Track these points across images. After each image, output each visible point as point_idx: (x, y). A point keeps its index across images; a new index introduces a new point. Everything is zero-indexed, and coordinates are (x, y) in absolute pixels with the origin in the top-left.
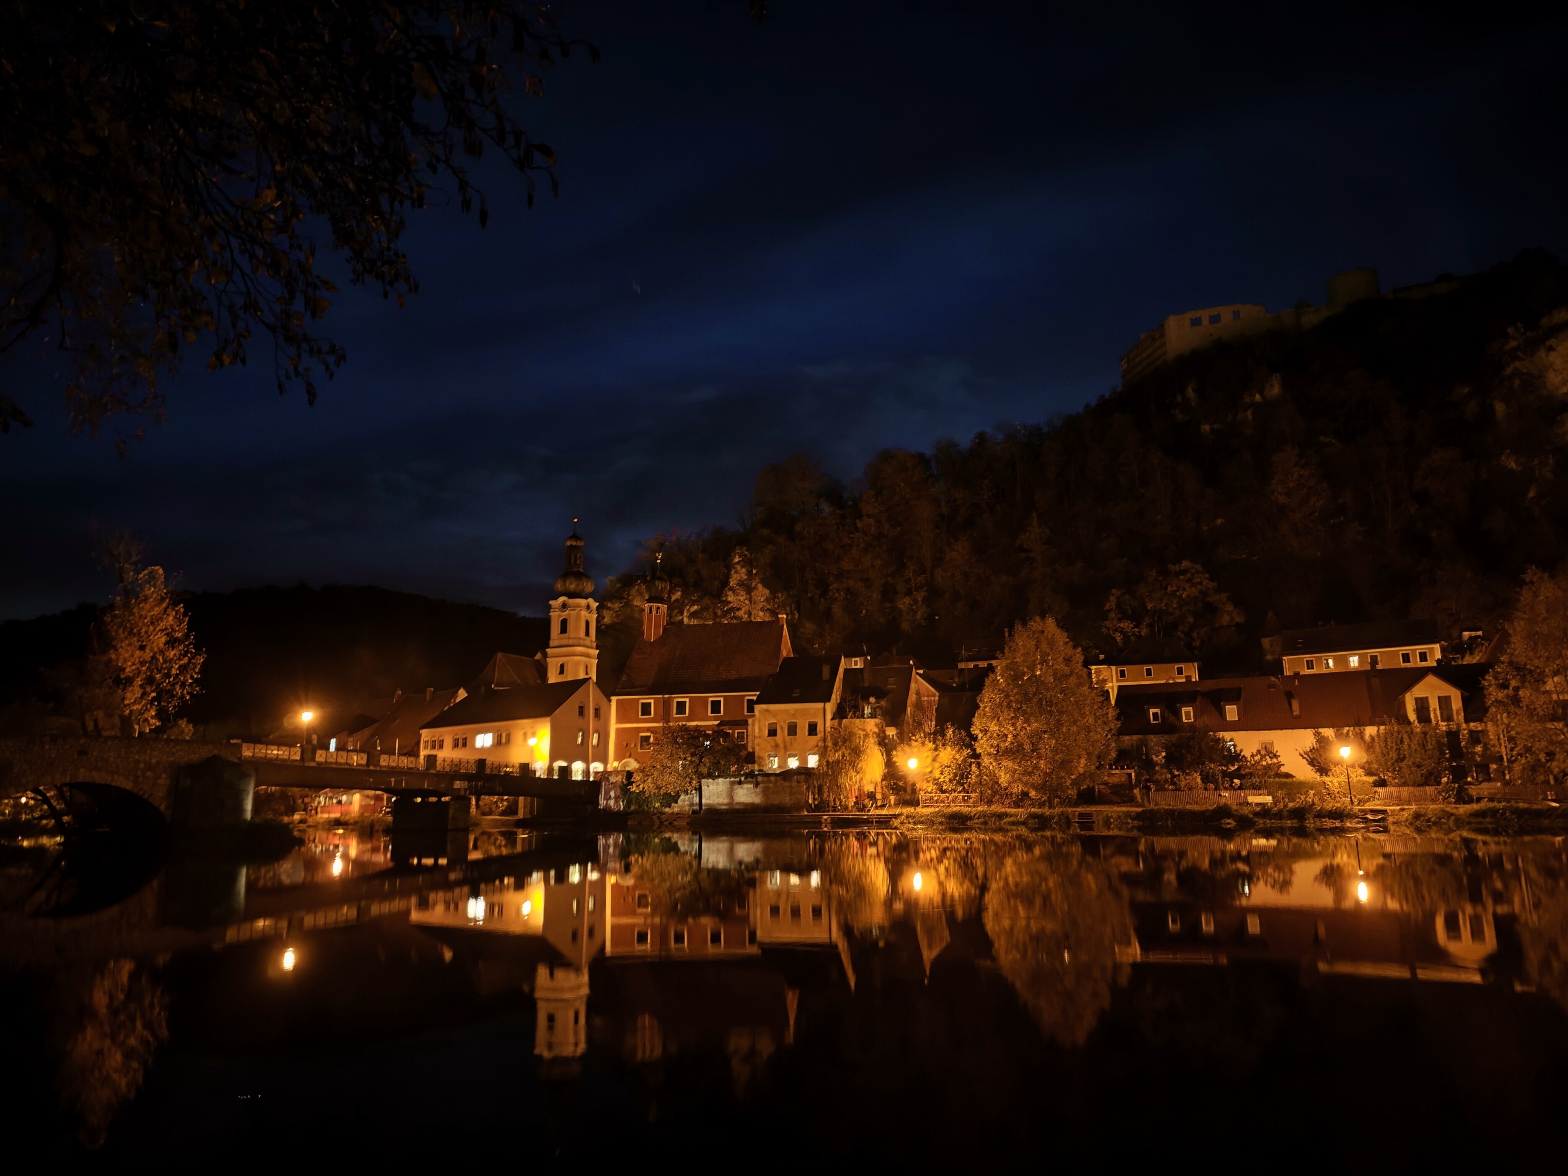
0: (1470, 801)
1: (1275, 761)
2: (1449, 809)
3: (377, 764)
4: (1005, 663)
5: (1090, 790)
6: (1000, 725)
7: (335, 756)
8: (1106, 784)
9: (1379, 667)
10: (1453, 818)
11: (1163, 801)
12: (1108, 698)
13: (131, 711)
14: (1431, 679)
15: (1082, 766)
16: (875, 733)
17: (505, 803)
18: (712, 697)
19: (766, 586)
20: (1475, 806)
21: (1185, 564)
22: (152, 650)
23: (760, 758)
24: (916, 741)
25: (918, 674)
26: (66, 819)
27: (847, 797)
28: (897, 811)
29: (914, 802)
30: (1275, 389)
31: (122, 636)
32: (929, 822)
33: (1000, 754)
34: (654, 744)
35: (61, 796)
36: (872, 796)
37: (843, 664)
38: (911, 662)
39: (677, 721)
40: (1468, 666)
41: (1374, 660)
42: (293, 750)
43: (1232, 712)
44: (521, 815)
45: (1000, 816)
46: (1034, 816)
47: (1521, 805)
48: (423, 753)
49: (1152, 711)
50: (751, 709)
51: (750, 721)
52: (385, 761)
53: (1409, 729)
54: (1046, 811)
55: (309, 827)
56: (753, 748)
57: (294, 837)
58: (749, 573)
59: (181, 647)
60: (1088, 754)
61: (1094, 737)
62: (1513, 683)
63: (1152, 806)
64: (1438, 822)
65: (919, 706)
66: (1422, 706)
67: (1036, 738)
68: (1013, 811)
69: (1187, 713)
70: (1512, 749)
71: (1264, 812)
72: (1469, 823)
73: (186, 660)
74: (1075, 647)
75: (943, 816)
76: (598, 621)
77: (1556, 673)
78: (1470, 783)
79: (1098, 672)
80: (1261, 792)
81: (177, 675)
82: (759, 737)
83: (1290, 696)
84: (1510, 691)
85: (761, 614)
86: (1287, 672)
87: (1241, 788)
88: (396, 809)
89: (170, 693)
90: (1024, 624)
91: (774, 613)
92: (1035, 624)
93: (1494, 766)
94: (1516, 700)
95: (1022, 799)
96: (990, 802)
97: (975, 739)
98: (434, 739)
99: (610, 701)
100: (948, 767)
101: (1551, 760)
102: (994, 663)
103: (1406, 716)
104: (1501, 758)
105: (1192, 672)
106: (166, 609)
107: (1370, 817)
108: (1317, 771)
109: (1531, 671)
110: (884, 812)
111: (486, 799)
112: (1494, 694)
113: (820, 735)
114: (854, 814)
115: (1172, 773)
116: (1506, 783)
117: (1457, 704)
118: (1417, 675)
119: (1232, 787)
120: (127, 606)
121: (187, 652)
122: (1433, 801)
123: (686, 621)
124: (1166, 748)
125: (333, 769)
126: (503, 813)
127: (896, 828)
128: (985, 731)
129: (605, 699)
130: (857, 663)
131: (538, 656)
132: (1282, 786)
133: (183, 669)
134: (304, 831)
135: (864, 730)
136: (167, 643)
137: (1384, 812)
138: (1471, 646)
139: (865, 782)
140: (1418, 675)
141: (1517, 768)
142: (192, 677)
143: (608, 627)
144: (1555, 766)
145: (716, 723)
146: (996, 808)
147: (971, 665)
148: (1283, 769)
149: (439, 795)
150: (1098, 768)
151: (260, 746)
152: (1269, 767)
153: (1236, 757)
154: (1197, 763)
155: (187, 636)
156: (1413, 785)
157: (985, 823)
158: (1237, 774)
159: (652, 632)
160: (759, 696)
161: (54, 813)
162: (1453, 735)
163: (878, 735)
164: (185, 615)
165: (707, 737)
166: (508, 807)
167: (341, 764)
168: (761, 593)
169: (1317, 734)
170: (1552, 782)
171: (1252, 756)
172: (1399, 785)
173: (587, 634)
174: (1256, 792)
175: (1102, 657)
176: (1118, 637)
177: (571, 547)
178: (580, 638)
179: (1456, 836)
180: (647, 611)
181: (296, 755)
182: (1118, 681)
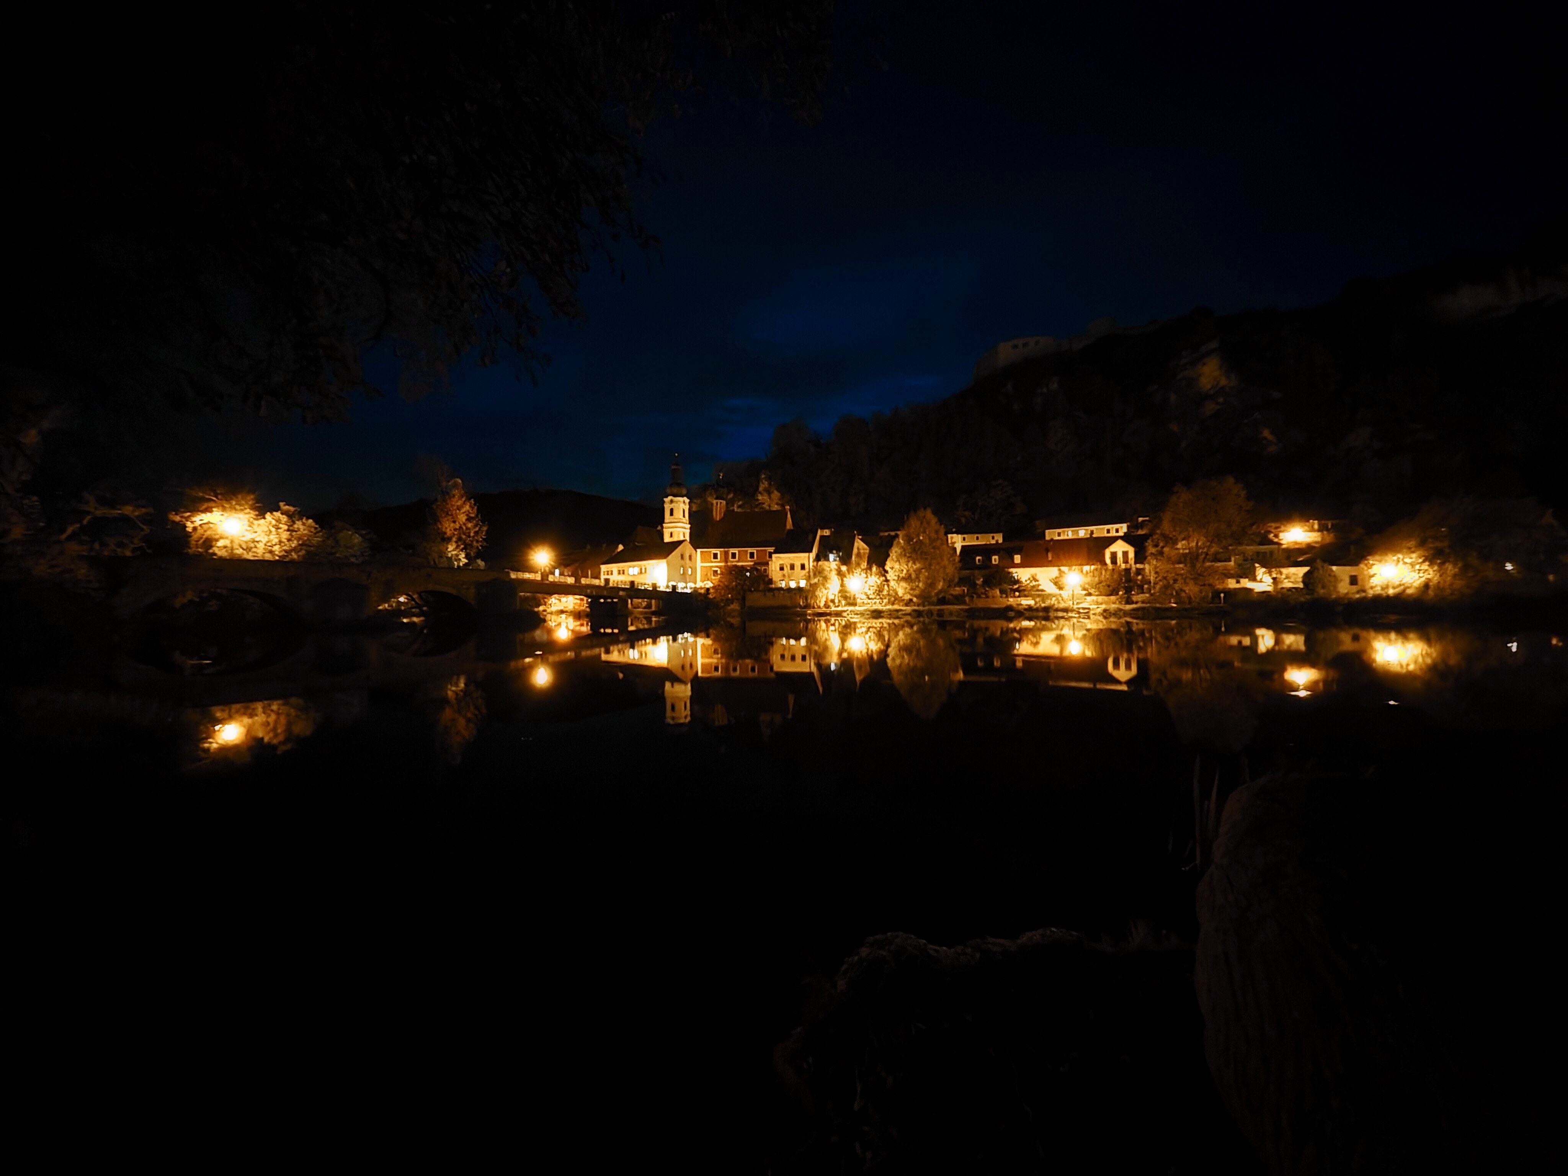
0: (1133, 603)
1: (1037, 583)
2: (1122, 607)
3: (580, 582)
4: (904, 532)
5: (944, 598)
6: (900, 565)
7: (558, 578)
8: (952, 595)
9: (1094, 536)
10: (1122, 611)
11: (981, 603)
12: (956, 552)
13: (452, 555)
14: (1120, 542)
15: (940, 585)
16: (835, 569)
17: (645, 603)
18: (750, 550)
19: (778, 491)
20: (1134, 606)
21: (1000, 481)
22: (459, 523)
23: (775, 582)
24: (857, 573)
25: (859, 538)
26: (425, 608)
27: (820, 602)
28: (845, 608)
29: (854, 604)
30: (1054, 386)
31: (443, 515)
32: (862, 614)
33: (900, 579)
34: (720, 574)
35: (420, 597)
36: (833, 601)
37: (819, 533)
38: (855, 532)
39: (732, 562)
40: (1140, 535)
41: (1092, 532)
42: (537, 575)
43: (1017, 559)
44: (653, 609)
45: (897, 611)
46: (914, 611)
47: (1158, 605)
48: (603, 577)
49: (978, 558)
50: (770, 557)
51: (770, 563)
52: (584, 581)
53: (1105, 568)
54: (921, 608)
55: (548, 613)
56: (772, 576)
57: (541, 618)
58: (770, 484)
59: (474, 522)
60: (944, 580)
61: (948, 571)
62: (1161, 544)
63: (974, 606)
64: (1116, 614)
65: (859, 555)
66: (1114, 556)
67: (918, 572)
68: (904, 608)
69: (995, 559)
70: (1156, 578)
71: (1030, 608)
72: (1131, 614)
73: (477, 529)
74: (941, 525)
75: (869, 611)
76: (690, 510)
77: (1183, 540)
78: (1133, 595)
79: (952, 538)
80: (1028, 598)
81: (473, 537)
82: (775, 571)
83: (1047, 551)
84: (1159, 548)
85: (776, 506)
86: (1047, 538)
87: (1019, 597)
88: (591, 605)
89: (471, 546)
90: (915, 511)
91: (783, 506)
92: (921, 513)
93: (1146, 586)
94: (1161, 553)
95: (909, 602)
96: (893, 604)
97: (887, 572)
98: (608, 570)
99: (696, 551)
100: (873, 586)
101: (1174, 583)
102: (899, 533)
103: (1105, 561)
104: (1150, 582)
105: (999, 538)
106: (465, 501)
107: (1081, 611)
108: (1058, 588)
109: (1171, 539)
110: (839, 609)
111: (636, 601)
112: (1151, 550)
113: (807, 570)
114: (824, 610)
115: (985, 589)
116: (1151, 595)
117: (1131, 555)
118: (1112, 540)
119: (1015, 597)
120: (444, 500)
121: (478, 524)
122: (1114, 603)
123: (736, 510)
124: (983, 577)
125: (558, 585)
126: (645, 608)
127: (845, 617)
128: (892, 568)
129: (694, 551)
130: (827, 532)
131: (659, 528)
132: (1039, 596)
133: (476, 533)
134: (546, 615)
135: (830, 567)
136: (467, 520)
137: (1089, 609)
138: (1142, 525)
139: (829, 594)
140: (1114, 540)
141: (1158, 587)
142: (482, 538)
143: (694, 512)
144: (1177, 586)
145: (752, 563)
146: (896, 607)
147: (886, 534)
148: (1040, 588)
149: (612, 598)
150: (948, 587)
151: (519, 573)
152: (1033, 587)
153: (1018, 582)
154: (998, 584)
155: (477, 516)
156: (1104, 595)
157: (890, 614)
158: (1017, 590)
159: (717, 515)
160: (774, 550)
161: (418, 606)
162: (1128, 571)
163: (837, 570)
164: (475, 504)
165: (748, 571)
166: (647, 605)
167: (561, 582)
168: (776, 495)
169: (1060, 570)
170: (1174, 594)
171: (1026, 581)
172: (1097, 595)
173: (684, 516)
174: (1026, 598)
175: (954, 530)
176: (963, 520)
177: (675, 469)
178: (680, 519)
179: (1123, 620)
180: (715, 504)
181: (538, 577)
182: (962, 542)
